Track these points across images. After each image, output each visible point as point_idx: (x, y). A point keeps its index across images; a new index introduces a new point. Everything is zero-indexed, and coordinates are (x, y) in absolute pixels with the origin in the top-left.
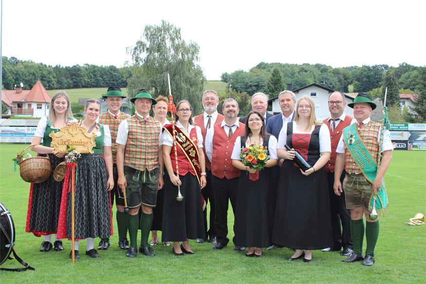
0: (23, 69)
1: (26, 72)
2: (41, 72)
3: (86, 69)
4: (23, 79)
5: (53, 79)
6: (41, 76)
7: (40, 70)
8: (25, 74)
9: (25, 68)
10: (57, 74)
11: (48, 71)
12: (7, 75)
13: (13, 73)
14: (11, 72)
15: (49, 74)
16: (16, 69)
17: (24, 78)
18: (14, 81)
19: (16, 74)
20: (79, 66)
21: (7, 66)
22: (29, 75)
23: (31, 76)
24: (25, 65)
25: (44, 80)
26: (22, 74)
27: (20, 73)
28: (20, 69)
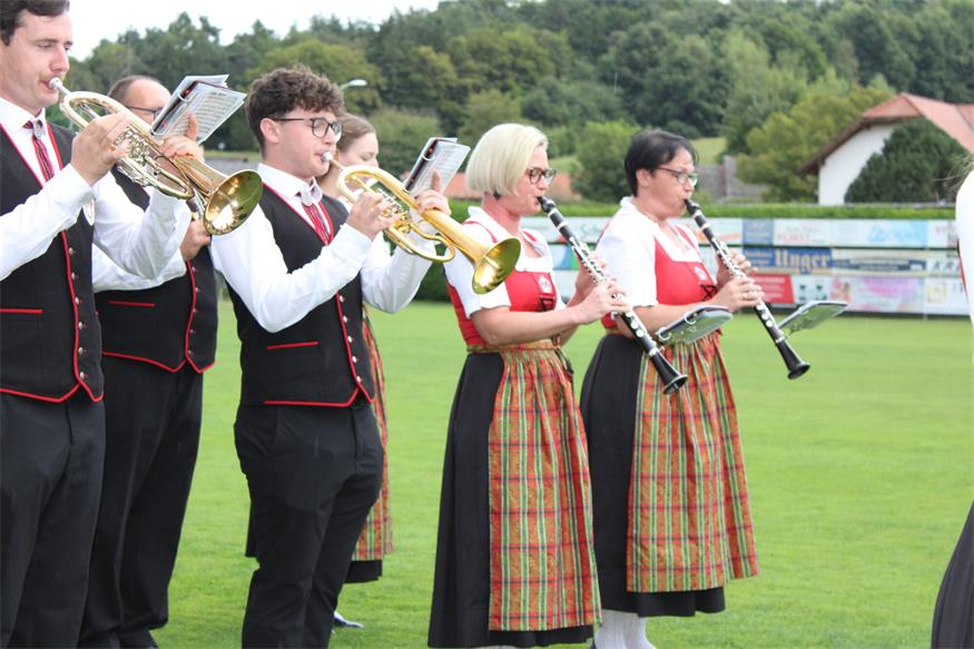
0: (949, 23)
1: (958, 33)
4: (949, 62)
8: (957, 43)
12: (890, 48)
13: (911, 40)
14: (903, 34)
16: (923, 23)
17: (953, 56)
18: (913, 69)
19: (922, 45)
21: (886, 12)
26: (946, 41)
27: (938, 38)
28: (935, 20)
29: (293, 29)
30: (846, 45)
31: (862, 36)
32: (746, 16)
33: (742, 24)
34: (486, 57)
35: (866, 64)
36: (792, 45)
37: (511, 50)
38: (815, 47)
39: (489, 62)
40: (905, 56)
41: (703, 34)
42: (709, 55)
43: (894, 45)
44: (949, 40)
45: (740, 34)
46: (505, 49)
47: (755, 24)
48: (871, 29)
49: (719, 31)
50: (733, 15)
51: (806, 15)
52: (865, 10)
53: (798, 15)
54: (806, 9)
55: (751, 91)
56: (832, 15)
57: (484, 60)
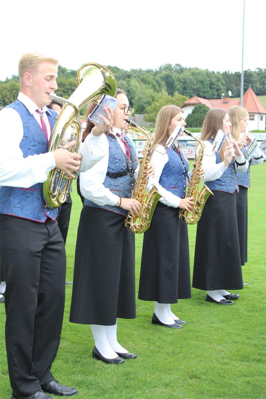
0: (191, 77)
1: (193, 80)
2: (209, 79)
3: (258, 74)
4: (191, 88)
5: (222, 87)
6: (210, 84)
7: (208, 77)
8: (193, 82)
9: (192, 75)
10: (226, 81)
11: (217, 77)
12: (175, 84)
13: (181, 82)
14: (179, 80)
15: (218, 81)
16: (184, 77)
17: (193, 86)
18: (182, 90)
19: (184, 83)
20: (251, 71)
21: (173, 74)
22: (197, 83)
23: (199, 84)
24: (192, 72)
25: (213, 88)
26: (190, 82)
27: (188, 81)
28: (187, 76)
29: (7, 78)
30: (163, 83)
31: (167, 80)
32: (135, 75)
33: (135, 77)
34: (62, 86)
35: (169, 88)
36: (149, 83)
37: (70, 84)
38: (155, 84)
39: (64, 88)
40: (180, 86)
41: (124, 79)
42: (126, 86)
43: (176, 83)
44: (191, 82)
45: (135, 80)
46: (68, 84)
47: (139, 77)
48: (170, 79)
49: (128, 79)
50: (131, 74)
51: (151, 74)
52: (168, 73)
53: (149, 74)
54: (151, 73)
55: (141, 96)
56: (159, 75)
57: (62, 87)
